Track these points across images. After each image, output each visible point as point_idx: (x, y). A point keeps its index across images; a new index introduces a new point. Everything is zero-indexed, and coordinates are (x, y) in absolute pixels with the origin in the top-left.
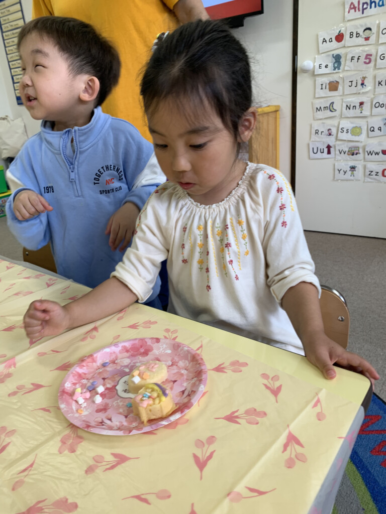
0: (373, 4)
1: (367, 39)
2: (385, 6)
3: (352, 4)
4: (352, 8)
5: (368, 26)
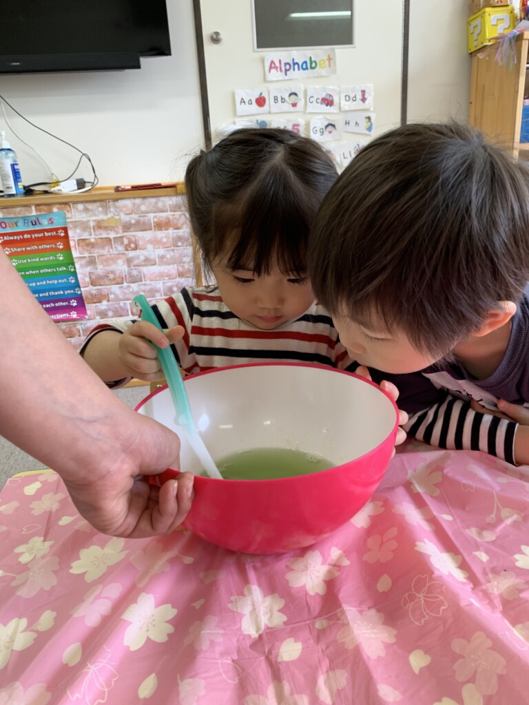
0: (296, 66)
1: (294, 105)
2: (310, 70)
3: (272, 62)
4: (273, 68)
5: (293, 91)
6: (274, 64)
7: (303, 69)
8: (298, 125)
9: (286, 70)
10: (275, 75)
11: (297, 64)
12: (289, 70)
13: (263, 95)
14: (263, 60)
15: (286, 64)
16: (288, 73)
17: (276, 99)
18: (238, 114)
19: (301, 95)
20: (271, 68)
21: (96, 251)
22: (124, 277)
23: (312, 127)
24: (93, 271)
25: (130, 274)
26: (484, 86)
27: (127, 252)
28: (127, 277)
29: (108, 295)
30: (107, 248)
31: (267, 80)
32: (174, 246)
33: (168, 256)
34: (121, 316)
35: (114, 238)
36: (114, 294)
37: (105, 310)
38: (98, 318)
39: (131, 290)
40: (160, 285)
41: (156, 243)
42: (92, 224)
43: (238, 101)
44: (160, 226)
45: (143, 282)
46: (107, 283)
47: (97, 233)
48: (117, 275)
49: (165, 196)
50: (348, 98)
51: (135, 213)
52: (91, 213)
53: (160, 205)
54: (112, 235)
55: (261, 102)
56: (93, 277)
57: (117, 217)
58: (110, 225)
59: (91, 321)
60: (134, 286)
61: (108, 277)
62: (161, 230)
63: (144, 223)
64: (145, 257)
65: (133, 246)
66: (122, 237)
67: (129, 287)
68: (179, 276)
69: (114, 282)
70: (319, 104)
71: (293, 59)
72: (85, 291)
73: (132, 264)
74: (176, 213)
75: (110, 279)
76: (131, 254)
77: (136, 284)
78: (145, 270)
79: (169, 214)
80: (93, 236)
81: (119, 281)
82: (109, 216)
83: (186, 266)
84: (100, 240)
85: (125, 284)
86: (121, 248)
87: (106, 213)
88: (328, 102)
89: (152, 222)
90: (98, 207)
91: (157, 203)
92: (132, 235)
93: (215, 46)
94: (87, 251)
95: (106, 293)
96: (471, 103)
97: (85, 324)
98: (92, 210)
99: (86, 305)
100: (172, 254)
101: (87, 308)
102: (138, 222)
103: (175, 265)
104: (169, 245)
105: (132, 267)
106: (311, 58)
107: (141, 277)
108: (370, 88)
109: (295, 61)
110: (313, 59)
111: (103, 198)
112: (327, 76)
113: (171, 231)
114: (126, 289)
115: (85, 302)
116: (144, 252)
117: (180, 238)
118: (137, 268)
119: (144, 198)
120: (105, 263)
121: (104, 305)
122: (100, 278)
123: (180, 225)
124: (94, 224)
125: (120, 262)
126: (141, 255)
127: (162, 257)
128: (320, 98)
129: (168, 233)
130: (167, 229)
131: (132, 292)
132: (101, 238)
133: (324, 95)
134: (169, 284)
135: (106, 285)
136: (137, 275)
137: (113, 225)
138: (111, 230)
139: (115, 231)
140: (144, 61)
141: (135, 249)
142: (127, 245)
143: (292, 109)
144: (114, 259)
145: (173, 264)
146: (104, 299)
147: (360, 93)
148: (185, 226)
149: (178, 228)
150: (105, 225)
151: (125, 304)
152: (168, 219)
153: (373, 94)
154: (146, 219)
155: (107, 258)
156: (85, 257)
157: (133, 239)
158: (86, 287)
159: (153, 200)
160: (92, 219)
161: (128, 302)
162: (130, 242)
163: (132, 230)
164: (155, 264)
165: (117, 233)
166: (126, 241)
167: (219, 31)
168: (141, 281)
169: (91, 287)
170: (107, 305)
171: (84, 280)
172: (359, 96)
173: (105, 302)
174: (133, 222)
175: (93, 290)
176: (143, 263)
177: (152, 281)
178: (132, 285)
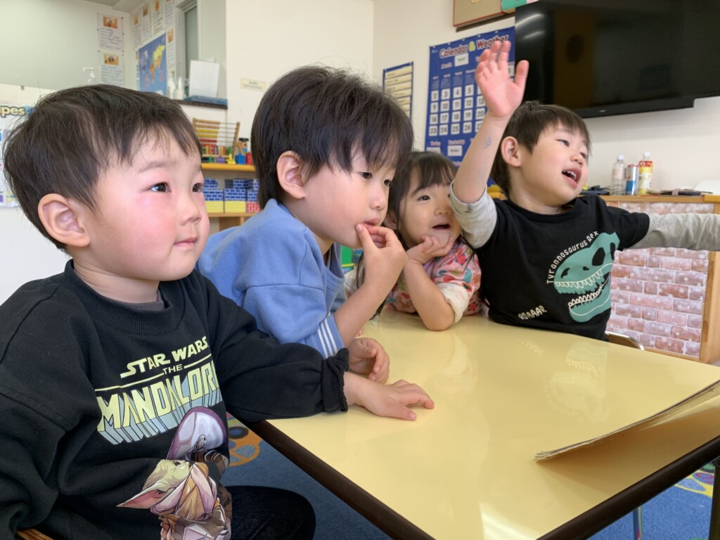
25: (650, 260)
29: (630, 273)
34: (636, 291)
36: (634, 273)
38: (618, 288)
39: (648, 272)
40: (673, 273)
49: (694, 203)
53: (688, 209)
60: (652, 270)
61: (632, 259)
67: (647, 270)
68: (692, 269)
73: (654, 253)
75: (634, 261)
77: (654, 269)
83: (701, 262)
85: (645, 267)
91: (685, 208)
95: (628, 271)
103: (691, 260)
105: (654, 255)
107: (659, 264)
114: (645, 271)
119: (676, 203)
121: (625, 280)
131: (649, 275)
134: (682, 274)
135: (629, 264)
140: (698, 101)
145: (689, 258)
146: (626, 275)
151: (641, 282)
159: (683, 205)
161: (644, 282)
164: (673, 256)
168: (658, 267)
170: (627, 280)
173: (626, 278)
177: (667, 268)
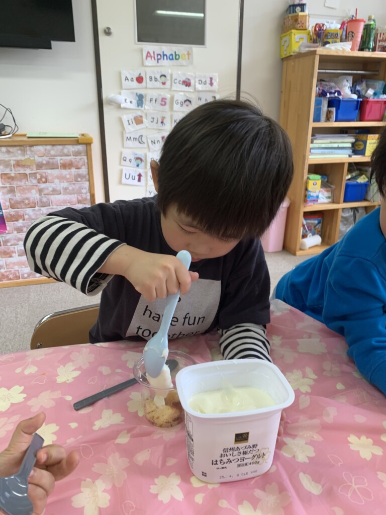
0: (165, 57)
1: (164, 84)
2: (175, 60)
3: (148, 53)
4: (149, 57)
5: (163, 73)
6: (150, 54)
7: (170, 59)
8: (166, 99)
9: (158, 59)
10: (150, 62)
11: (166, 55)
12: (160, 59)
13: (142, 75)
14: (141, 51)
15: (158, 55)
16: (159, 61)
17: (151, 78)
18: (123, 88)
19: (168, 77)
20: (147, 57)
21: (15, 182)
22: (36, 202)
23: (175, 99)
24: (12, 197)
25: (41, 201)
26: (290, 82)
27: (39, 184)
28: (39, 203)
29: (23, 215)
30: (24, 181)
31: (144, 64)
32: (75, 181)
33: (71, 188)
35: (29, 174)
36: (28, 215)
37: (21, 226)
38: (15, 232)
39: (41, 212)
41: (62, 178)
42: (12, 163)
43: (123, 78)
44: (65, 166)
45: (51, 207)
46: (23, 207)
47: (16, 169)
48: (31, 201)
49: (69, 145)
50: (200, 82)
51: (46, 156)
52: (12, 154)
53: (65, 151)
54: (28, 171)
55: (140, 80)
56: (13, 202)
57: (32, 159)
58: (27, 164)
59: (10, 235)
60: (44, 210)
61: (24, 202)
62: (66, 169)
63: (53, 164)
64: (53, 188)
65: (44, 180)
66: (35, 173)
68: (78, 203)
69: (29, 206)
70: (181, 85)
71: (163, 52)
72: (6, 212)
73: (43, 193)
74: (76, 157)
75: (26, 204)
76: (42, 186)
77: (46, 208)
78: (52, 197)
79: (72, 158)
80: (13, 172)
81: (32, 206)
82: (26, 157)
83: (84, 196)
84: (19, 175)
85: (37, 208)
86: (35, 182)
87: (24, 155)
88: (187, 83)
89: (59, 163)
90: (18, 150)
91: (63, 149)
92: (43, 172)
93: (107, 38)
94: (8, 182)
95: (22, 214)
96: (282, 92)
97: (5, 237)
98: (13, 153)
99: (6, 223)
100: (74, 186)
101: (7, 225)
102: (48, 163)
103: (76, 195)
104: (72, 180)
105: (43, 196)
106: (175, 52)
107: (49, 203)
108: (216, 76)
109: (165, 53)
110: (177, 53)
111: (21, 144)
112: (186, 66)
113: (73, 170)
114: (37, 211)
115: (6, 221)
116: (53, 185)
117: (79, 176)
118: (47, 196)
119: (53, 145)
120: (22, 192)
121: (20, 223)
122: (18, 203)
123: (80, 166)
124: (15, 162)
125: (34, 191)
126: (49, 186)
127: (66, 189)
128: (182, 80)
129: (71, 172)
130: (70, 169)
131: (43, 214)
132: (20, 174)
133: (184, 79)
135: (23, 208)
136: (46, 201)
137: (29, 164)
138: (27, 168)
139: (30, 169)
140: (54, 44)
141: (46, 182)
142: (39, 179)
143: (162, 86)
144: (29, 189)
145: (74, 194)
146: (20, 219)
147: (209, 79)
148: (83, 167)
149: (78, 168)
150: (23, 164)
152: (71, 161)
153: (218, 80)
154: (54, 160)
155: (24, 188)
156: (6, 187)
157: (44, 175)
158: (6, 209)
159: (60, 147)
160: (12, 159)
162: (42, 177)
163: (43, 168)
164: (60, 194)
165: (32, 170)
166: (38, 176)
167: (110, 27)
168: (49, 206)
169: (10, 209)
170: (23, 223)
171: (5, 204)
172: (208, 81)
173: (21, 221)
174: (44, 162)
175: (12, 211)
176: (51, 193)
177: (57, 206)
178: (42, 208)
